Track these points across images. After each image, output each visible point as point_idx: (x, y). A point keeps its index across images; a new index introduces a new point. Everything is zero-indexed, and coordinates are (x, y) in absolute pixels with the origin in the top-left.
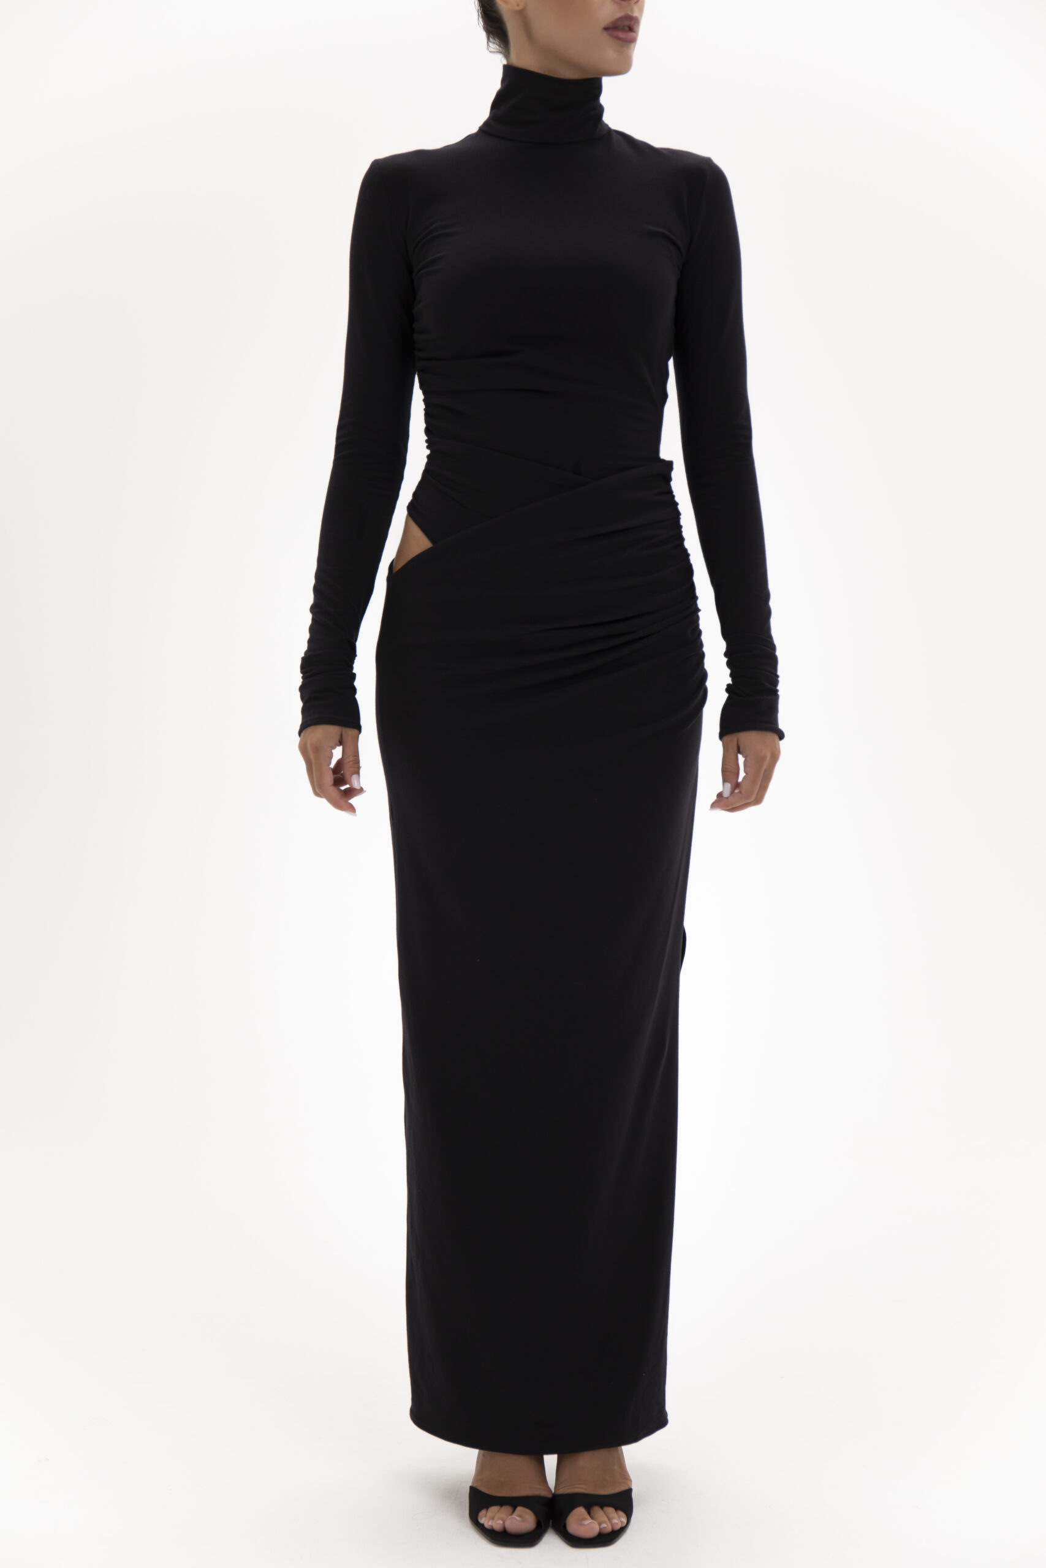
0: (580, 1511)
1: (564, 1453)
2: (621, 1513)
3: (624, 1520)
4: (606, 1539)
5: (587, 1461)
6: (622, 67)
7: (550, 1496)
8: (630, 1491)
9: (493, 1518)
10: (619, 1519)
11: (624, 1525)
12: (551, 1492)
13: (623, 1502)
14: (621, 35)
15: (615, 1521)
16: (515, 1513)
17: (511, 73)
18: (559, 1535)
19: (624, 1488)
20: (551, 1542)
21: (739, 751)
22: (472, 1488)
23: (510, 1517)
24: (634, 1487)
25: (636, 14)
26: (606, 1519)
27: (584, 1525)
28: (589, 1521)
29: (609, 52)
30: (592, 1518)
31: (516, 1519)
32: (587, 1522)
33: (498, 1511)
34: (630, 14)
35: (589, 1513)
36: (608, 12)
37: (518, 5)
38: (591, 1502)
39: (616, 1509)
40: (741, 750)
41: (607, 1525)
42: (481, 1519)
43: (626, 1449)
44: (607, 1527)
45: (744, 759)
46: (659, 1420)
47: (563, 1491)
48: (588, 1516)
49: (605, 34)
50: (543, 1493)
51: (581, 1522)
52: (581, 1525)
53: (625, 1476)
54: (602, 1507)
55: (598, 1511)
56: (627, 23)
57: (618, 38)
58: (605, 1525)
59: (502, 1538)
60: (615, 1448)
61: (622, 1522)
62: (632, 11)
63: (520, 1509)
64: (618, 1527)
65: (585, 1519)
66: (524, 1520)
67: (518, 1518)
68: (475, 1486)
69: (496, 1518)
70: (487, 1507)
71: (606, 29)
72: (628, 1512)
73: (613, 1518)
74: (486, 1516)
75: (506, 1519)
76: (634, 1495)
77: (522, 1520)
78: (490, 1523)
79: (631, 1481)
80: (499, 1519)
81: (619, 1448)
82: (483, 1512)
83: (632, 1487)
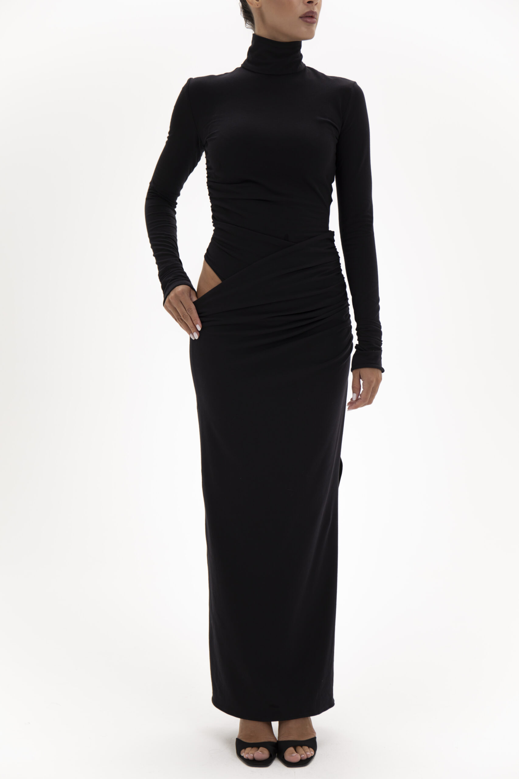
0: (291, 749)
1: (282, 720)
2: (311, 749)
3: (313, 753)
4: (304, 762)
5: (294, 724)
6: (310, 36)
7: (276, 742)
8: (315, 738)
9: (248, 753)
10: (310, 752)
11: (313, 755)
12: (276, 739)
13: (312, 744)
14: (309, 20)
15: (308, 753)
16: (259, 750)
17: (256, 38)
18: (281, 761)
19: (313, 737)
20: (277, 764)
21: (360, 378)
22: (237, 740)
23: (256, 752)
24: (317, 736)
25: (316, 10)
26: (303, 752)
27: (293, 756)
28: (295, 754)
29: (303, 29)
30: (297, 752)
31: (259, 753)
32: (294, 755)
33: (251, 750)
34: (313, 10)
35: (296, 750)
36: (301, 9)
37: (258, 5)
38: (296, 744)
39: (309, 747)
40: (361, 377)
41: (304, 755)
42: (242, 754)
43: (312, 718)
44: (304, 757)
45: (363, 382)
46: (330, 703)
47: (282, 739)
48: (295, 752)
49: (300, 20)
50: (273, 740)
51: (291, 755)
52: (292, 756)
53: (313, 732)
54: (302, 746)
55: (300, 749)
56: (311, 15)
57: (306, 22)
58: (304, 756)
59: (253, 763)
60: (307, 718)
61: (312, 754)
62: (314, 9)
63: (261, 748)
64: (310, 756)
65: (293, 753)
66: (263, 753)
67: (260, 752)
68: (239, 738)
69: (250, 753)
70: (245, 748)
71: (301, 17)
72: (315, 749)
73: (307, 752)
74: (244, 752)
75: (254, 753)
76: (317, 740)
77: (262, 754)
78: (247, 756)
79: (315, 733)
80: (251, 754)
81: (309, 717)
82: (243, 750)
83: (316, 736)
